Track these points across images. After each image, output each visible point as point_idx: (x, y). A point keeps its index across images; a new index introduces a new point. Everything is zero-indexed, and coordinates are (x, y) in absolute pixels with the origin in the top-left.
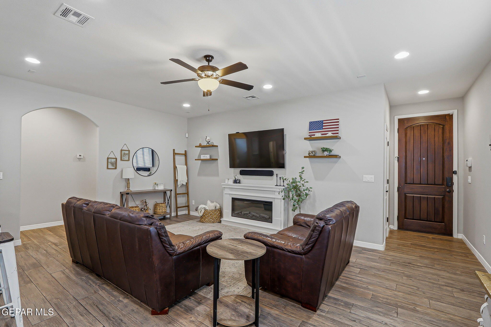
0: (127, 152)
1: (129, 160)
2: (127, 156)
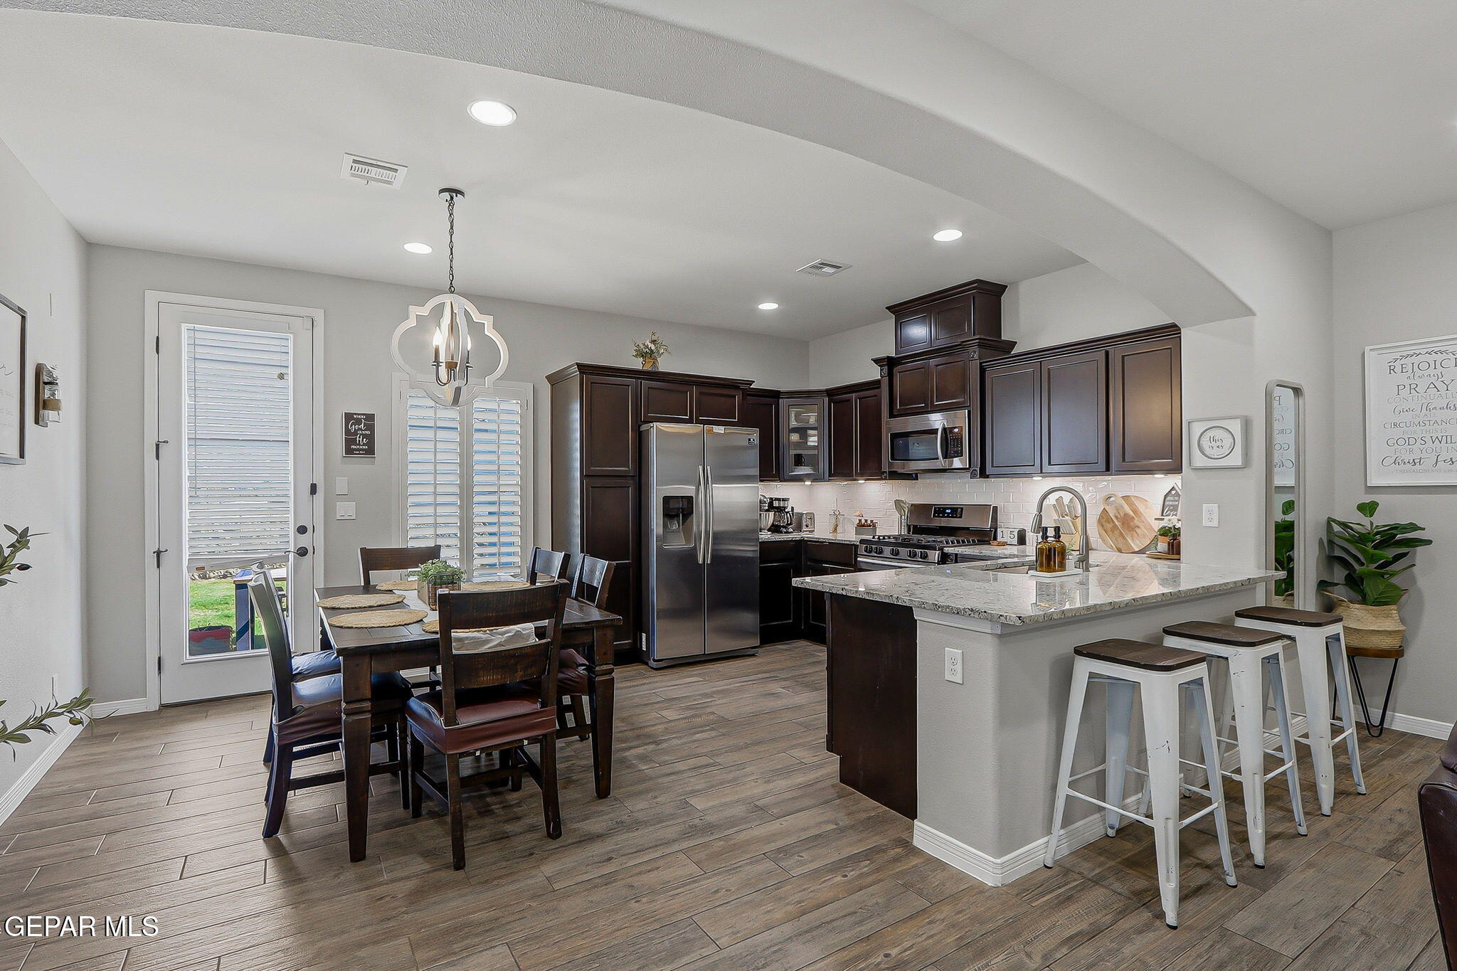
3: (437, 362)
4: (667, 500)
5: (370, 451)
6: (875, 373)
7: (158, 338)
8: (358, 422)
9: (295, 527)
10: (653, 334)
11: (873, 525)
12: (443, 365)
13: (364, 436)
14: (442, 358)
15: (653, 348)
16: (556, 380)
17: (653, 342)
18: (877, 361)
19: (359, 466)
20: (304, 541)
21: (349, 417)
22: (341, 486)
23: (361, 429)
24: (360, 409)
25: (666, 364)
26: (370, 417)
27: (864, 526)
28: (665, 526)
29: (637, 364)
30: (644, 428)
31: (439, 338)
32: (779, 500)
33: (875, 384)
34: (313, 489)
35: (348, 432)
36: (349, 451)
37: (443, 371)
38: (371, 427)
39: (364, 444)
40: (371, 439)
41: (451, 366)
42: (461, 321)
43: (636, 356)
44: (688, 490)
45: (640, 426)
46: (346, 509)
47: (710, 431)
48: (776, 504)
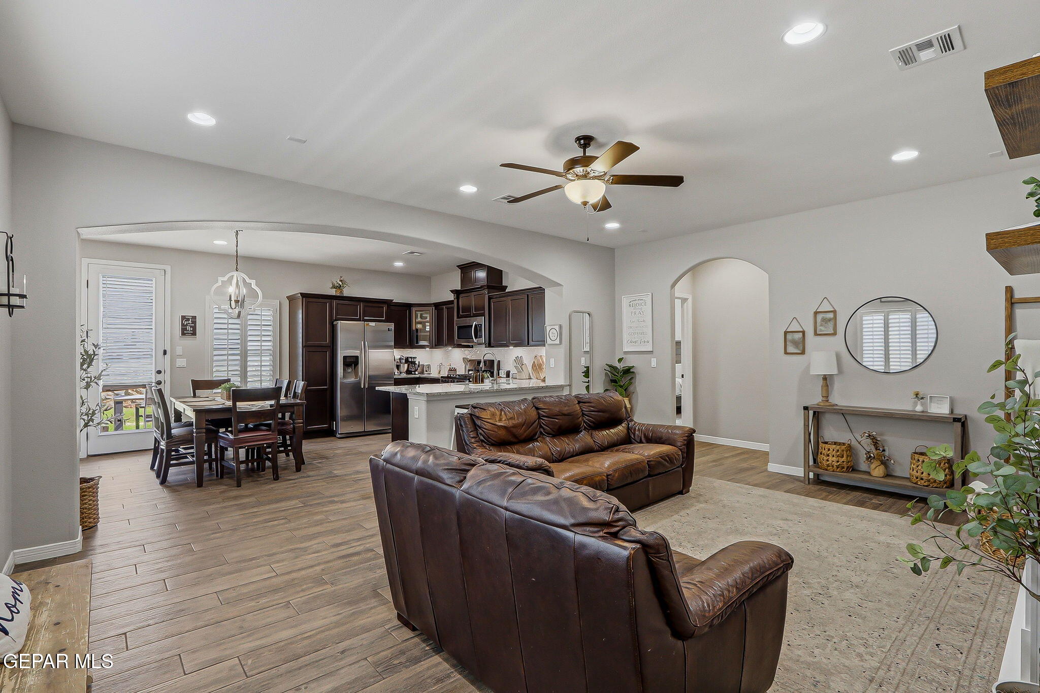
0: (831, 315)
1: (835, 334)
2: (831, 325)
3: (230, 300)
4: (345, 358)
5: (194, 333)
6: (451, 297)
7: (88, 281)
8: (188, 320)
9: (155, 370)
10: (341, 277)
11: (455, 370)
12: (233, 301)
13: (191, 327)
14: (233, 299)
15: (341, 284)
16: (291, 299)
17: (341, 281)
18: (452, 291)
19: (189, 341)
20: (160, 377)
21: (183, 317)
22: (179, 350)
23: (189, 323)
24: (189, 313)
25: (347, 292)
26: (194, 318)
27: (451, 370)
28: (344, 370)
29: (333, 292)
30: (335, 323)
31: (232, 290)
32: (411, 358)
33: (451, 302)
34: (165, 352)
35: (183, 325)
36: (183, 334)
37: (233, 303)
38: (194, 322)
39: (191, 331)
40: (194, 328)
41: (237, 302)
42: (241, 284)
43: (332, 288)
44: (356, 353)
45: (333, 322)
46: (181, 362)
47: (368, 325)
48: (410, 360)
